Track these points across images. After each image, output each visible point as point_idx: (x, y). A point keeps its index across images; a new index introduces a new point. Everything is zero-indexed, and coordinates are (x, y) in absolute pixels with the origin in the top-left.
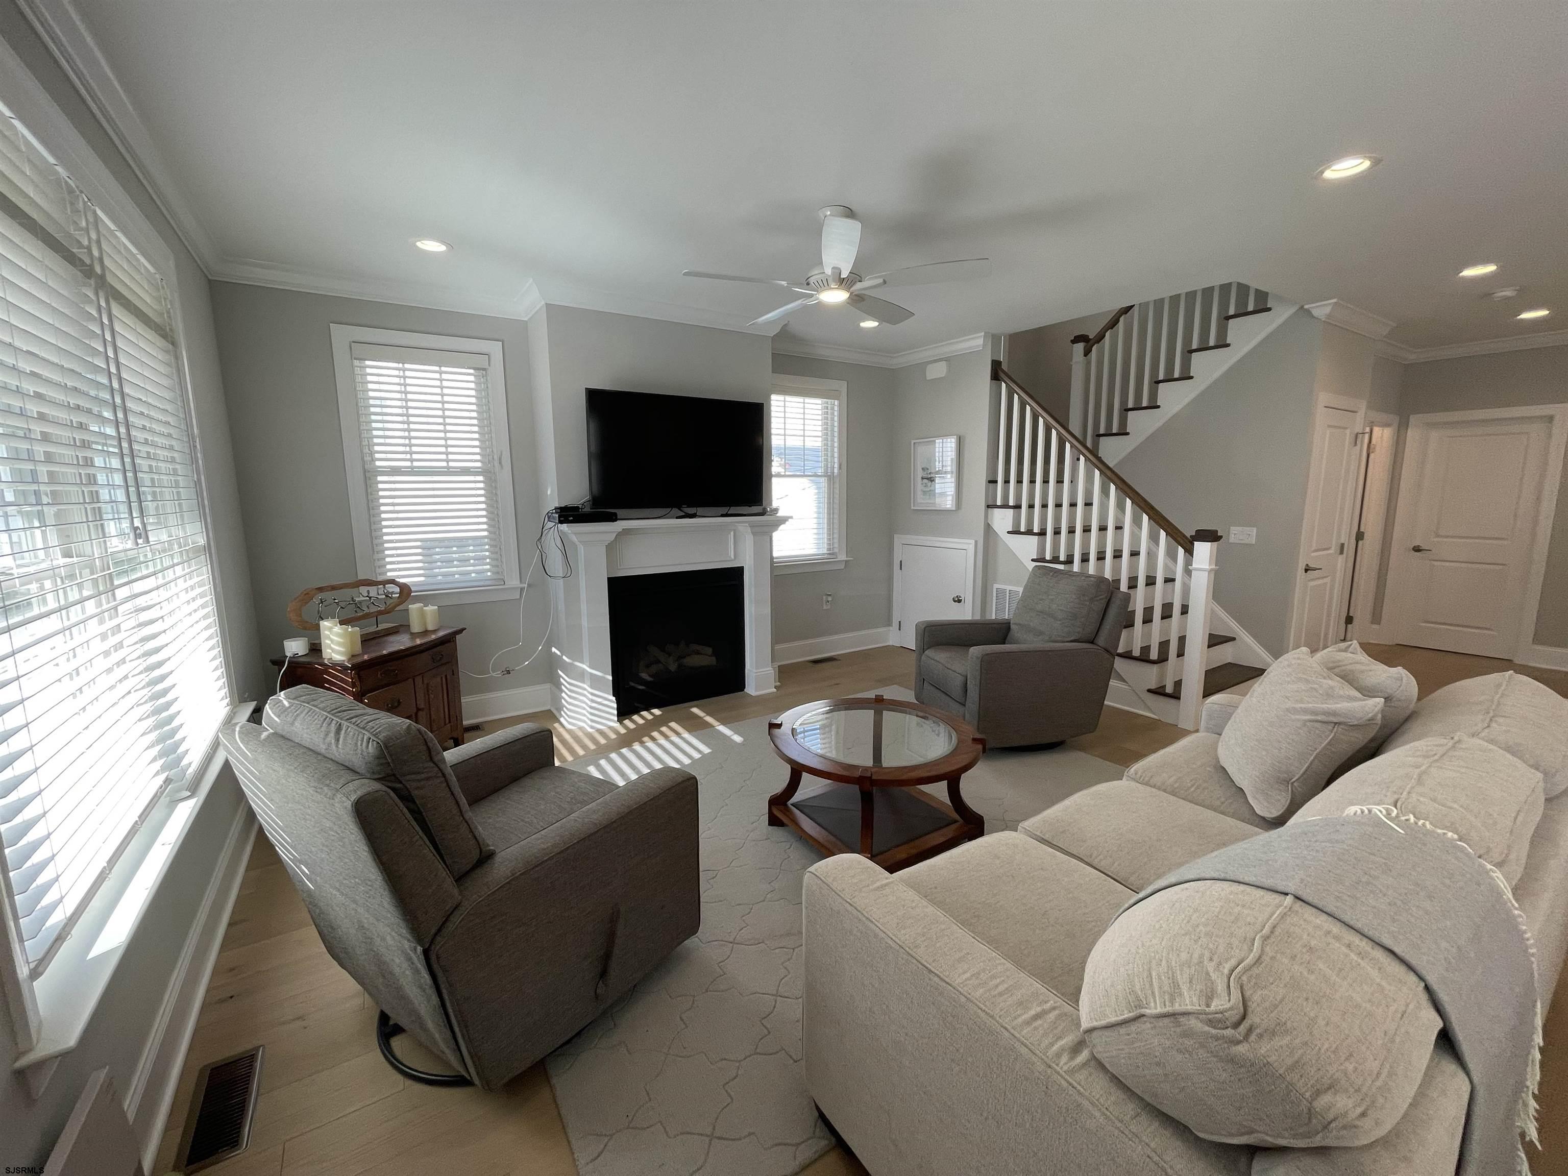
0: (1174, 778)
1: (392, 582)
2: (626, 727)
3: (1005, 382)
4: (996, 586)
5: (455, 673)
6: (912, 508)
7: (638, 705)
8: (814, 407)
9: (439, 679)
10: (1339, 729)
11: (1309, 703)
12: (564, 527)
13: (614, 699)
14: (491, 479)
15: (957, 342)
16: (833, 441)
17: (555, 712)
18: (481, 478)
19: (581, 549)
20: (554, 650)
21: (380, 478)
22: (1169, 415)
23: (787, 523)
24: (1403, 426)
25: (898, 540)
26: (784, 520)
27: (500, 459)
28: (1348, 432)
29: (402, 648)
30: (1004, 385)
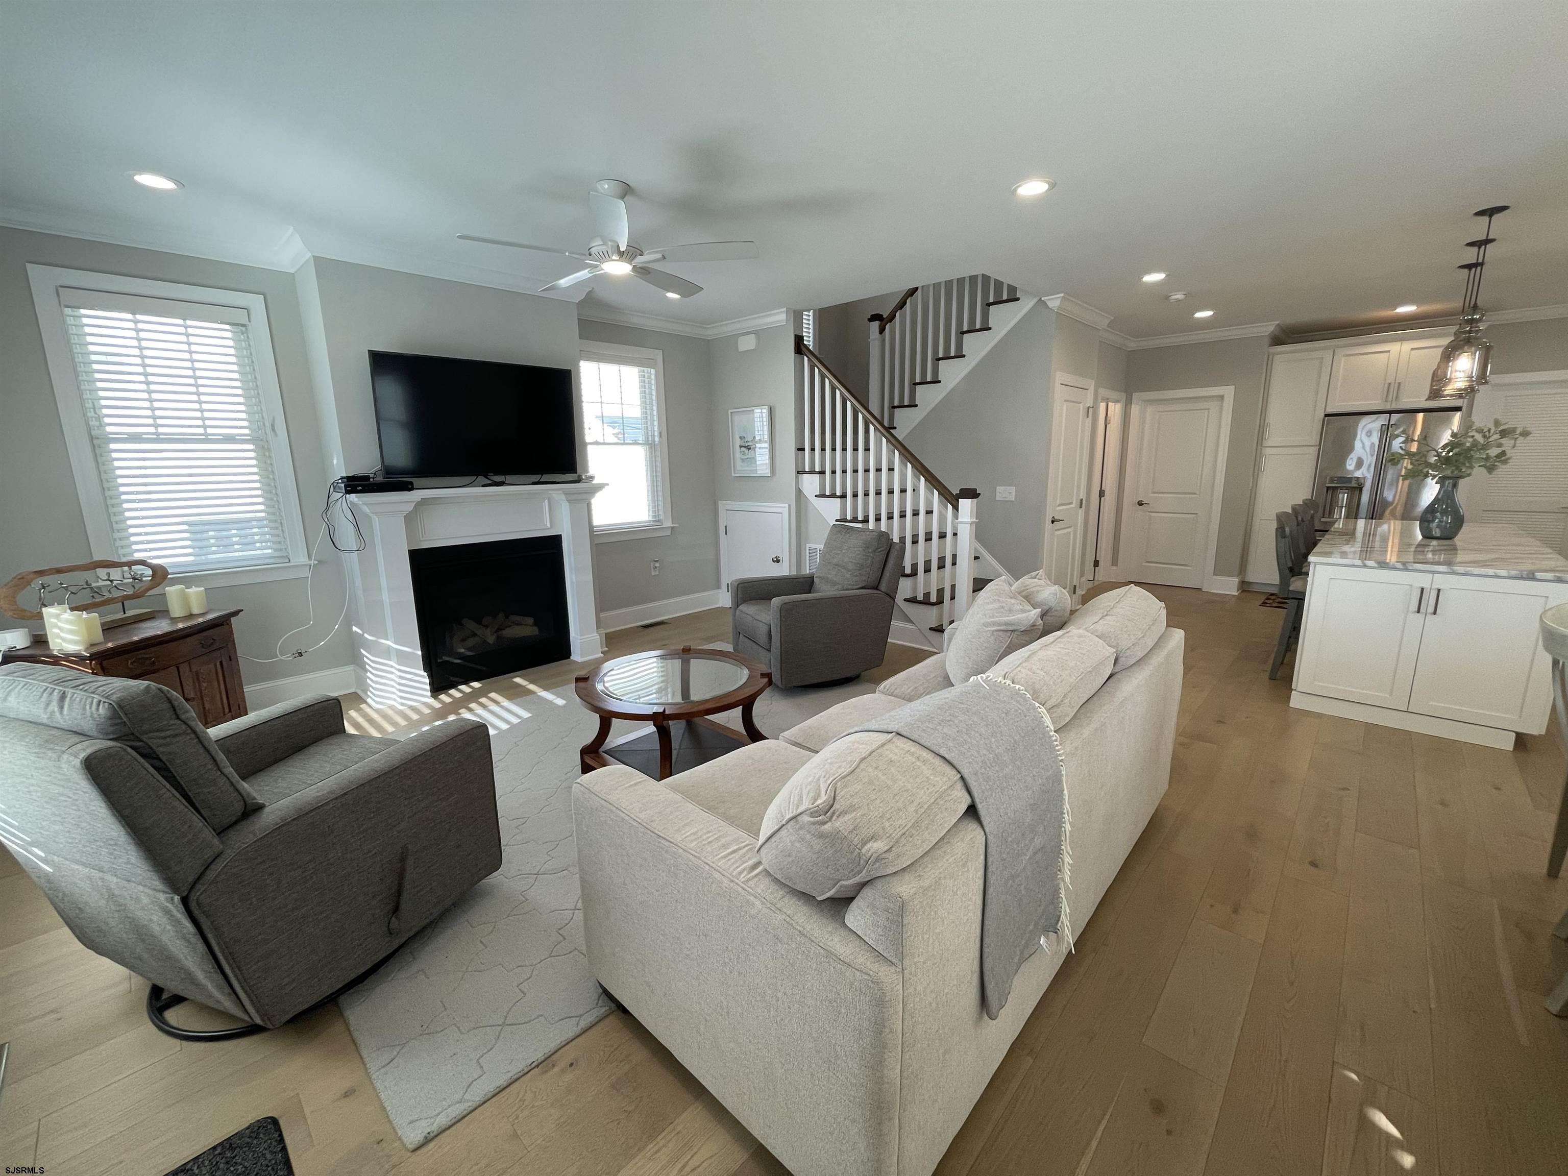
0: (911, 688)
1: (142, 563)
2: (441, 702)
3: (807, 357)
4: (808, 546)
5: (232, 657)
6: (733, 475)
7: (454, 679)
8: (631, 375)
9: (212, 666)
10: (1015, 635)
11: (997, 617)
12: (353, 497)
13: (425, 674)
14: (263, 447)
15: (765, 316)
16: (652, 409)
17: (359, 692)
18: (251, 447)
19: (376, 520)
20: (355, 629)
21: (113, 446)
22: (949, 389)
23: (604, 490)
24: (1128, 403)
25: (722, 506)
26: (600, 487)
27: (273, 426)
28: (1081, 405)
29: (159, 633)
30: (806, 359)
